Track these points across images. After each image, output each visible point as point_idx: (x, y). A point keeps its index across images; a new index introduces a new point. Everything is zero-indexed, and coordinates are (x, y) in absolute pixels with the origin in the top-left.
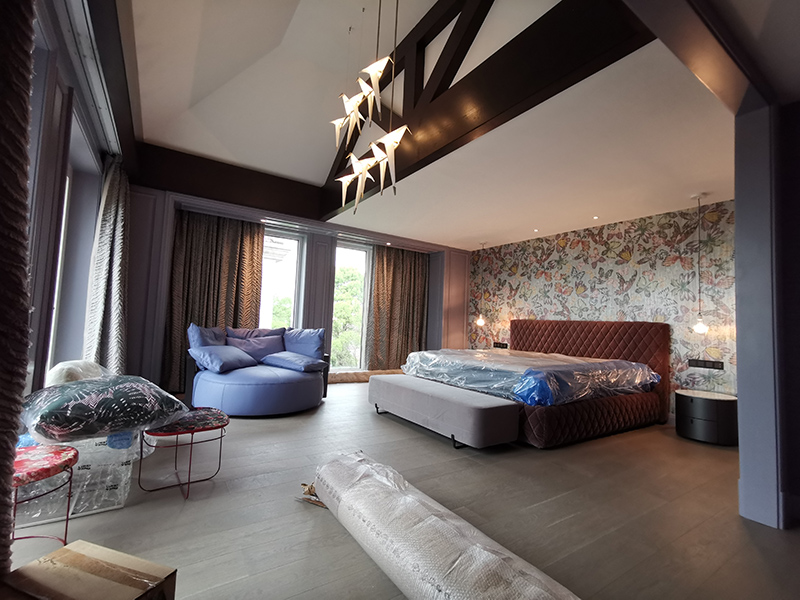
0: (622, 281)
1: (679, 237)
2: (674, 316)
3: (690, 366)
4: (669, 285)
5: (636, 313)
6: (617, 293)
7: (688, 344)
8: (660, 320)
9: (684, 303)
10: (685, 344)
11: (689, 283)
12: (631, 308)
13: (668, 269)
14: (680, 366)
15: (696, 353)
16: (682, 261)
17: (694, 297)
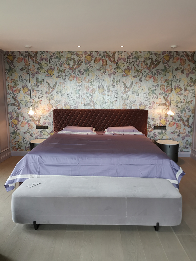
0: (125, 87)
1: (153, 66)
2: (149, 106)
3: (154, 129)
4: (148, 91)
5: (132, 105)
6: (123, 93)
7: (154, 119)
8: (143, 108)
9: (153, 100)
10: (153, 119)
11: (156, 90)
12: (129, 102)
13: (147, 82)
14: (150, 129)
15: (157, 123)
16: (153, 79)
17: (157, 97)
